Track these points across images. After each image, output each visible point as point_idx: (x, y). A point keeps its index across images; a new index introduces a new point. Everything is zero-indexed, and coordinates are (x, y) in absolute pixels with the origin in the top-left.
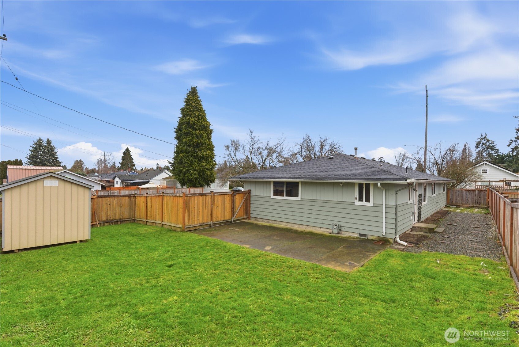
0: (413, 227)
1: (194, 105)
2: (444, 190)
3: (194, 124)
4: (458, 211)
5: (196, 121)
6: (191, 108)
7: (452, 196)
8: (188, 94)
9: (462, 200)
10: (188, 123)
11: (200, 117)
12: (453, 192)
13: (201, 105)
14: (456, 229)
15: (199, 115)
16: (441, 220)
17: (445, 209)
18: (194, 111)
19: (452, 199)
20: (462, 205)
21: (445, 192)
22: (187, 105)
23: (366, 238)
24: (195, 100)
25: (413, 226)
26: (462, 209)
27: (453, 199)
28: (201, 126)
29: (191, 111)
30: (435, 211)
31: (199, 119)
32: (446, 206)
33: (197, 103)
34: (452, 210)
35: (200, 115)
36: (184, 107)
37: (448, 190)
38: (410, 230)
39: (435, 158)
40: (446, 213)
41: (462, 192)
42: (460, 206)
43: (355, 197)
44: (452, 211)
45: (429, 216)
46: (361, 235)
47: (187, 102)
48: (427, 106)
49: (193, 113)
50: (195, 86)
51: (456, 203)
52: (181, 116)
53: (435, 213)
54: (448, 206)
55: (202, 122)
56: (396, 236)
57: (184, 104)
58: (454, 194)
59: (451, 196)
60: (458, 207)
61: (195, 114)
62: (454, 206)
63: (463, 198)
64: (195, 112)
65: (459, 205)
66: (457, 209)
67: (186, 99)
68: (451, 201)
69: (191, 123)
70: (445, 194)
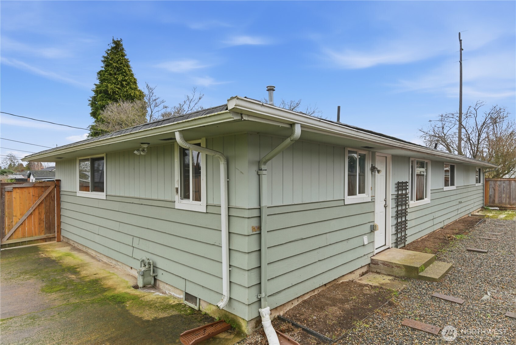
0: (372, 263)
1: (116, 66)
2: (478, 181)
3: (114, 93)
4: (503, 216)
5: (118, 88)
6: (110, 71)
7: (493, 190)
8: (109, 50)
9: (510, 198)
10: (106, 92)
11: (124, 83)
12: (495, 184)
13: (128, 66)
14: (481, 265)
15: (122, 80)
16: (458, 237)
17: (480, 213)
18: (115, 74)
19: (492, 197)
20: (510, 206)
21: (480, 184)
22: (106, 66)
23: (196, 308)
24: (117, 59)
25: (372, 260)
26: (510, 212)
27: (494, 197)
28: (125, 96)
29: (110, 74)
30: (457, 218)
31: (122, 85)
32: (483, 209)
33: (121, 64)
34: (491, 215)
35: (125, 81)
36: (103, 69)
37: (487, 181)
38: (364, 270)
39: (466, 131)
40: (477, 222)
41: (510, 185)
42: (506, 209)
43: (176, 186)
44: (492, 217)
45: (437, 227)
46: (188, 297)
47: (107, 62)
48: (461, 64)
49: (113, 77)
50: (119, 40)
51: (500, 203)
52: (98, 82)
53: (456, 222)
54: (485, 209)
55: (127, 91)
56: (260, 310)
57: (103, 65)
58: (497, 188)
59: (491, 191)
60: (503, 209)
61: (117, 79)
62: (497, 208)
63: (512, 195)
64: (116, 76)
65: (504, 206)
66: (500, 214)
67: (105, 57)
68: (491, 200)
69: (110, 91)
70: (482, 188)
